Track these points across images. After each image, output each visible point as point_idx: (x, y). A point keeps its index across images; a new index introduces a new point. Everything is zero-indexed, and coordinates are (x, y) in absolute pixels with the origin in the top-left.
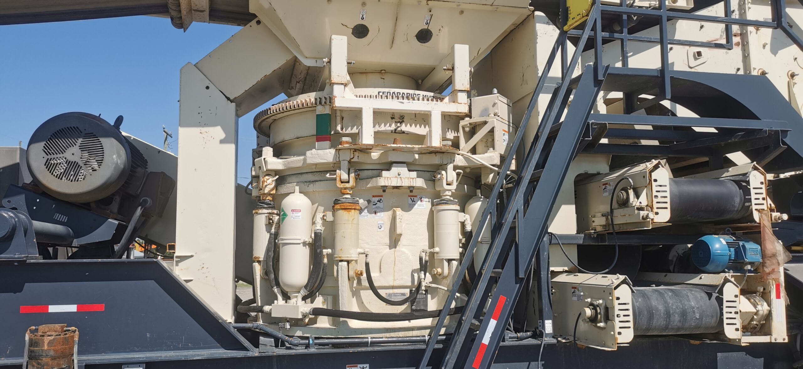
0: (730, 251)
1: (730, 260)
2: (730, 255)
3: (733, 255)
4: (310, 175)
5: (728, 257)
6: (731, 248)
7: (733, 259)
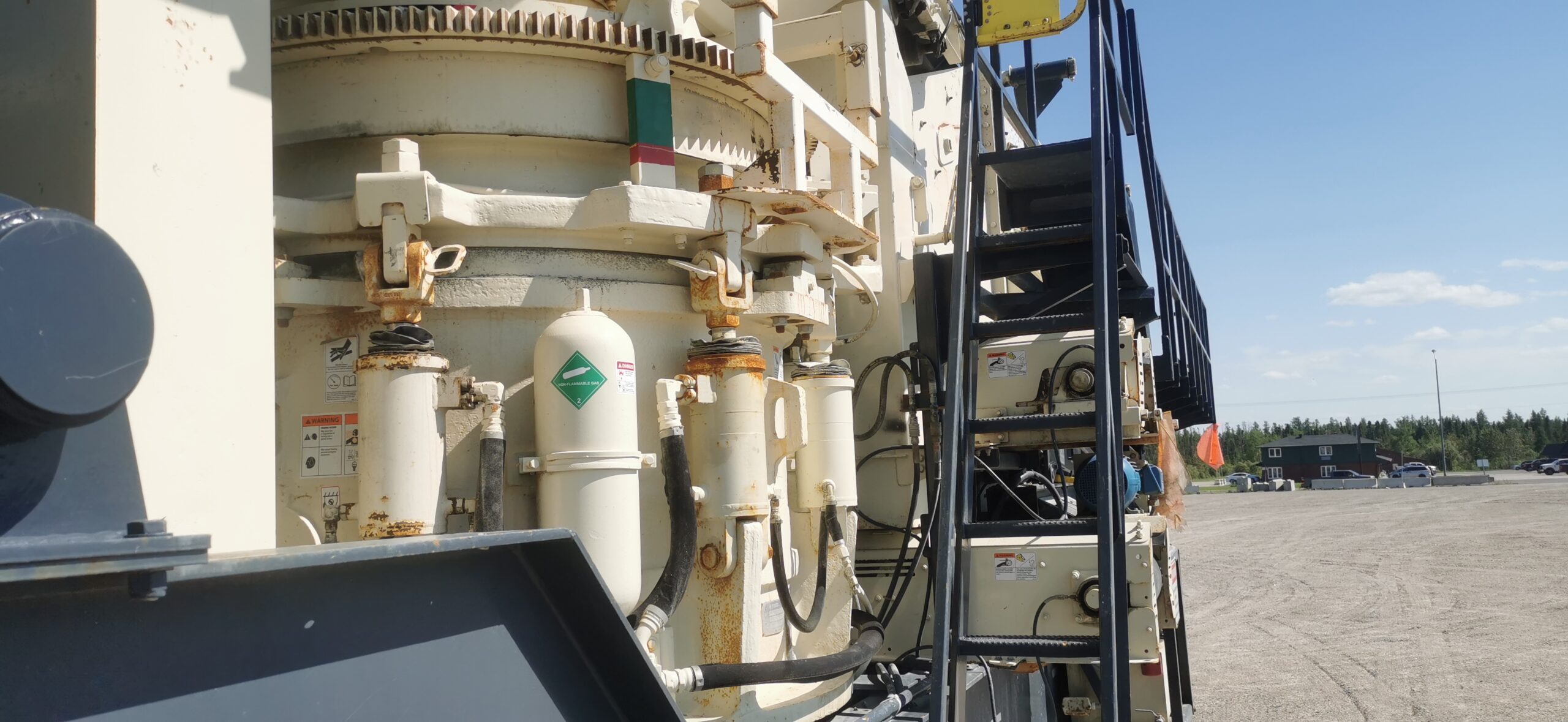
4: (579, 259)
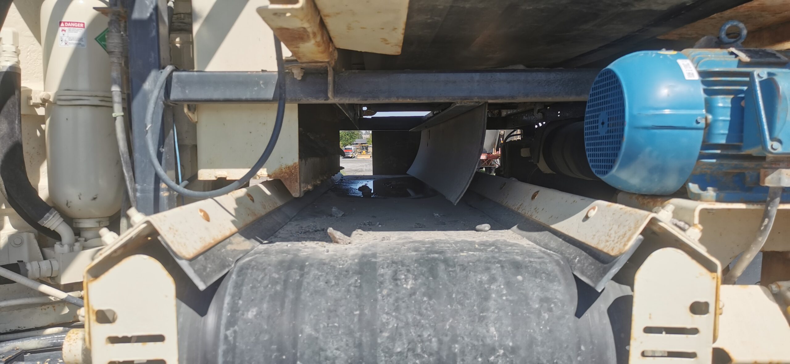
0: (709, 107)
1: (706, 145)
2: (708, 128)
3: (721, 124)
5: (701, 133)
6: (719, 97)
7: (723, 141)
